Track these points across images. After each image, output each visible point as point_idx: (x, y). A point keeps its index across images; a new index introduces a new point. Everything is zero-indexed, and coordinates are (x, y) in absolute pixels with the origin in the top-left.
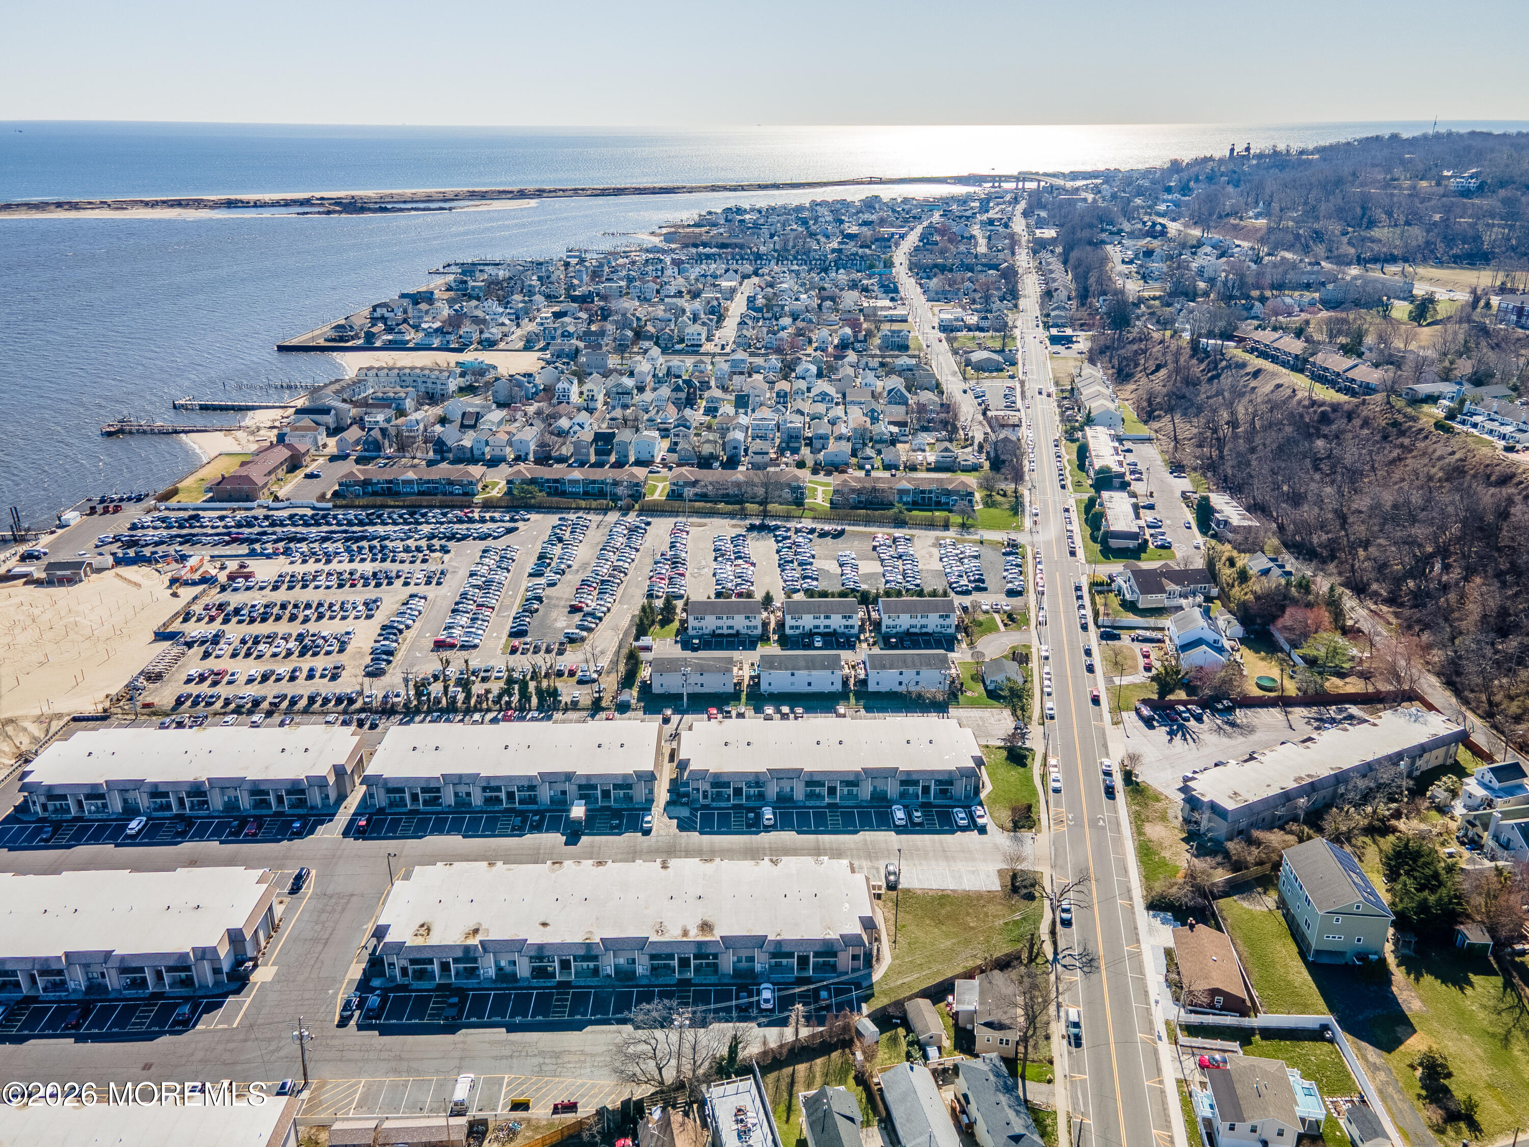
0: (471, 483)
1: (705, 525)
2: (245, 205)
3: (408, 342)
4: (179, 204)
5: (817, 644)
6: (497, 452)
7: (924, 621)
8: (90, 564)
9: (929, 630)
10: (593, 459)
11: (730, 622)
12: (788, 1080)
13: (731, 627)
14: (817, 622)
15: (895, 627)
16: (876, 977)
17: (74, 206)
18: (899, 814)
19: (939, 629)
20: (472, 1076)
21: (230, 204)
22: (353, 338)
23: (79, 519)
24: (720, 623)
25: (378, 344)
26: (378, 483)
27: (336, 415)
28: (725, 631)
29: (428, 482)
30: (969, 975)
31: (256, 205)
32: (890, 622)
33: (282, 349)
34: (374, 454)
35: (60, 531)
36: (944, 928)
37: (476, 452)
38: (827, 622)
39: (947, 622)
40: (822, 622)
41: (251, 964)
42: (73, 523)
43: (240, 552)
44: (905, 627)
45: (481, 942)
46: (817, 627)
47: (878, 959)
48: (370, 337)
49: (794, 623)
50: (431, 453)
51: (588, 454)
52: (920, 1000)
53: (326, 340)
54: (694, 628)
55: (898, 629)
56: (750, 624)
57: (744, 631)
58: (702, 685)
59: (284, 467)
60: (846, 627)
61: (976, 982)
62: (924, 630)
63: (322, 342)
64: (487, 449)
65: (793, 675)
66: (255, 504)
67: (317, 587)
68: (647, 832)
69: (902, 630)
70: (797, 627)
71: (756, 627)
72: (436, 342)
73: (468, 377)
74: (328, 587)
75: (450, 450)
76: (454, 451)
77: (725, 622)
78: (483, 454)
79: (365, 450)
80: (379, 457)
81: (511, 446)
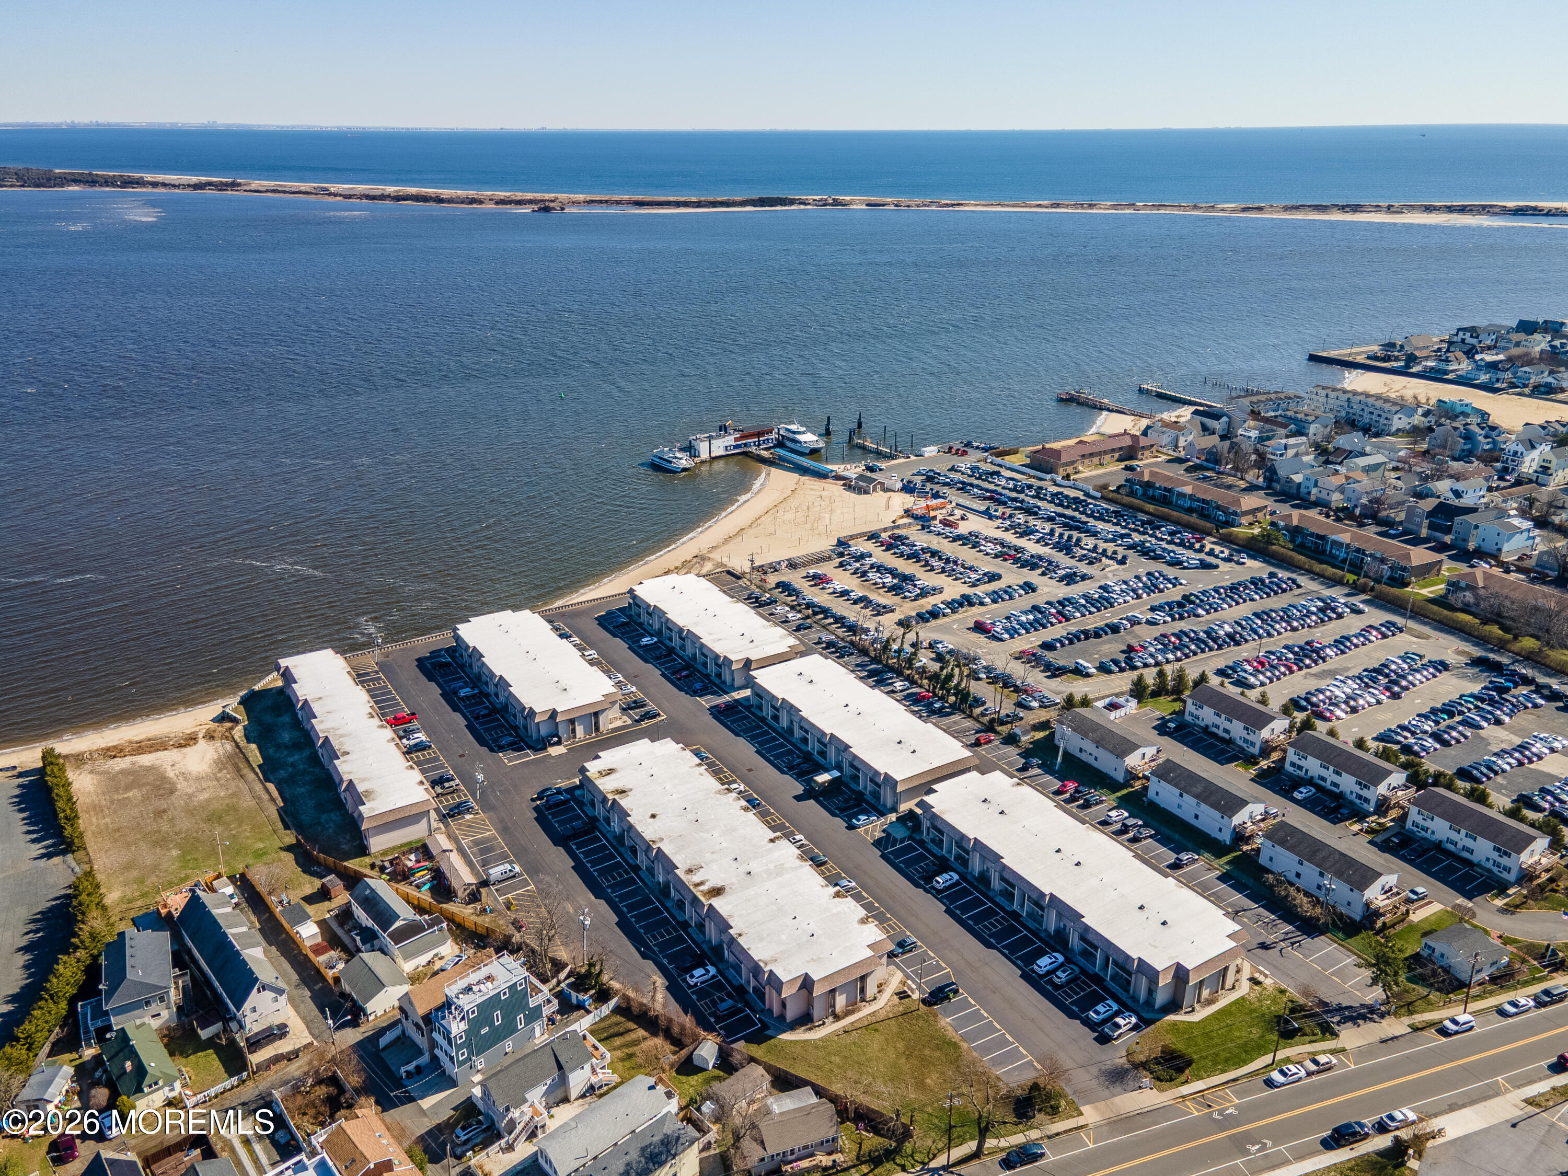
0: (1235, 513)
1: (1427, 637)
2: (1536, 212)
3: (1446, 372)
4: (1462, 210)
5: (1296, 795)
6: (1323, 495)
7: (1469, 843)
8: (882, 484)
9: (1474, 858)
10: (1424, 532)
11: (1227, 725)
12: (622, 1030)
13: (1226, 731)
14: (1324, 772)
15: (1426, 830)
16: (786, 1036)
17: (1356, 208)
18: (1044, 963)
19: (1489, 865)
20: (517, 869)
21: (1519, 212)
22: (1397, 359)
23: (934, 453)
24: (1217, 720)
25: (1414, 370)
26: (1159, 488)
27: (1229, 424)
28: (1221, 733)
29: (1198, 500)
30: (819, 1092)
31: (1549, 213)
32: (1419, 819)
33: (1313, 358)
34: (1211, 465)
35: (913, 458)
36: (903, 1060)
37: (1303, 490)
38: (1336, 778)
39: (1504, 861)
40: (1330, 775)
41: (556, 739)
42: (927, 455)
43: (975, 506)
44: (1439, 836)
45: (614, 800)
46: (1323, 779)
47: (810, 1029)
48: (1412, 359)
49: (1295, 759)
50: (1261, 479)
51: (1420, 526)
52: (760, 1070)
53: (1369, 358)
54: (1191, 714)
55: (1428, 835)
56: (1247, 737)
57: (1240, 743)
58: (1096, 759)
59: (1117, 455)
60: (1360, 797)
61: (814, 1100)
62: (1466, 855)
63: (1361, 359)
64: (1314, 491)
65: (1181, 795)
66: (1049, 477)
67: (980, 551)
68: (851, 827)
69: (1434, 838)
70: (1300, 768)
71: (1253, 744)
72: (1483, 378)
73: (1431, 418)
74: (987, 554)
75: (1278, 481)
76: (1283, 481)
77: (1222, 722)
78: (1309, 493)
79: (1207, 460)
80: (1213, 469)
81: (1342, 492)
